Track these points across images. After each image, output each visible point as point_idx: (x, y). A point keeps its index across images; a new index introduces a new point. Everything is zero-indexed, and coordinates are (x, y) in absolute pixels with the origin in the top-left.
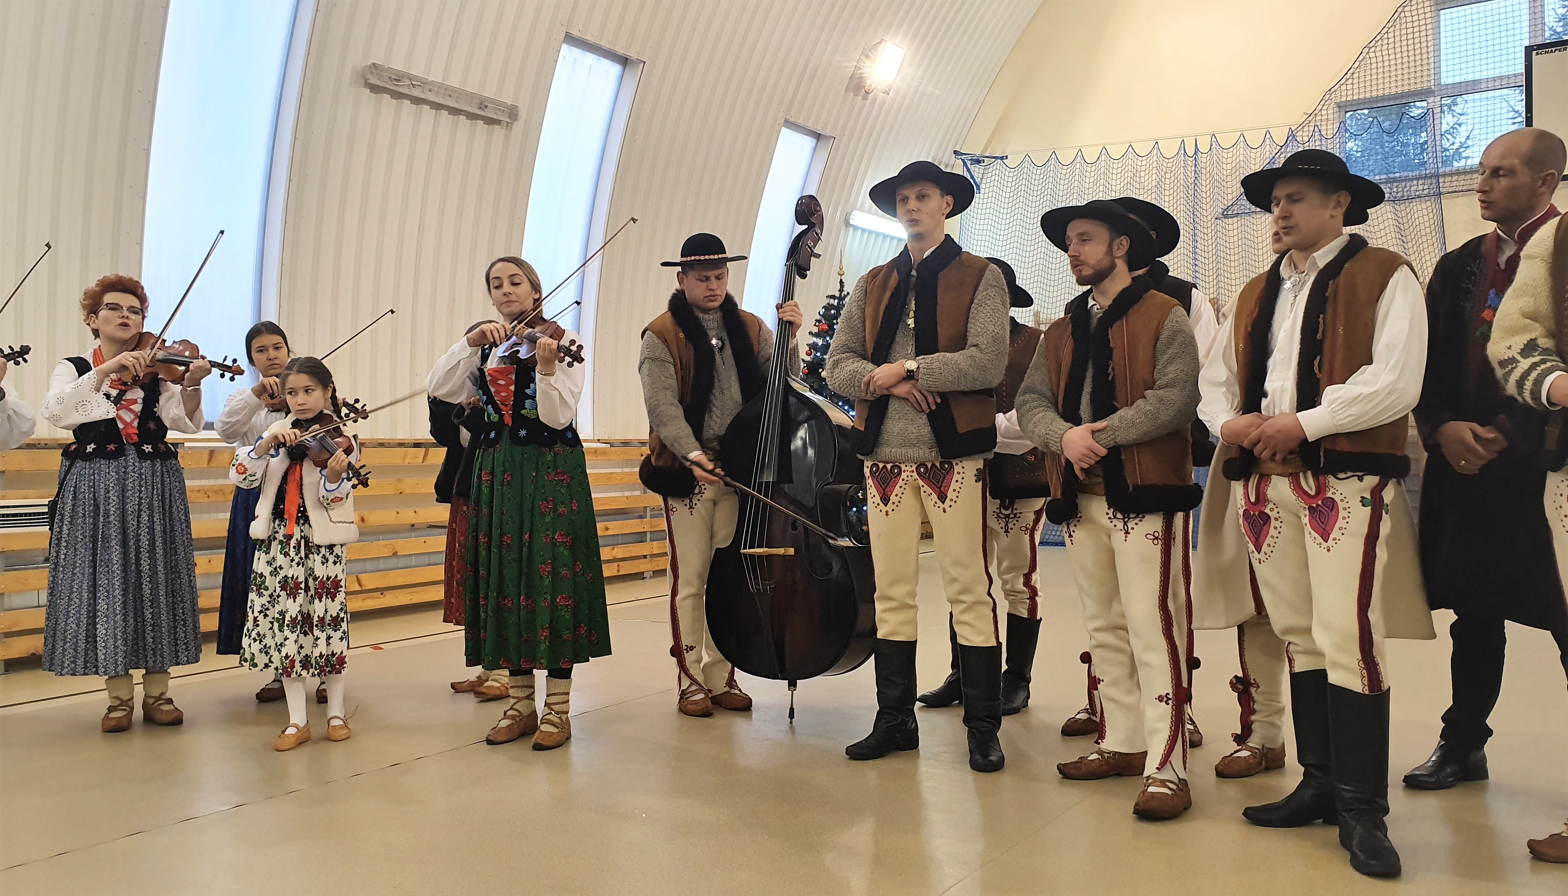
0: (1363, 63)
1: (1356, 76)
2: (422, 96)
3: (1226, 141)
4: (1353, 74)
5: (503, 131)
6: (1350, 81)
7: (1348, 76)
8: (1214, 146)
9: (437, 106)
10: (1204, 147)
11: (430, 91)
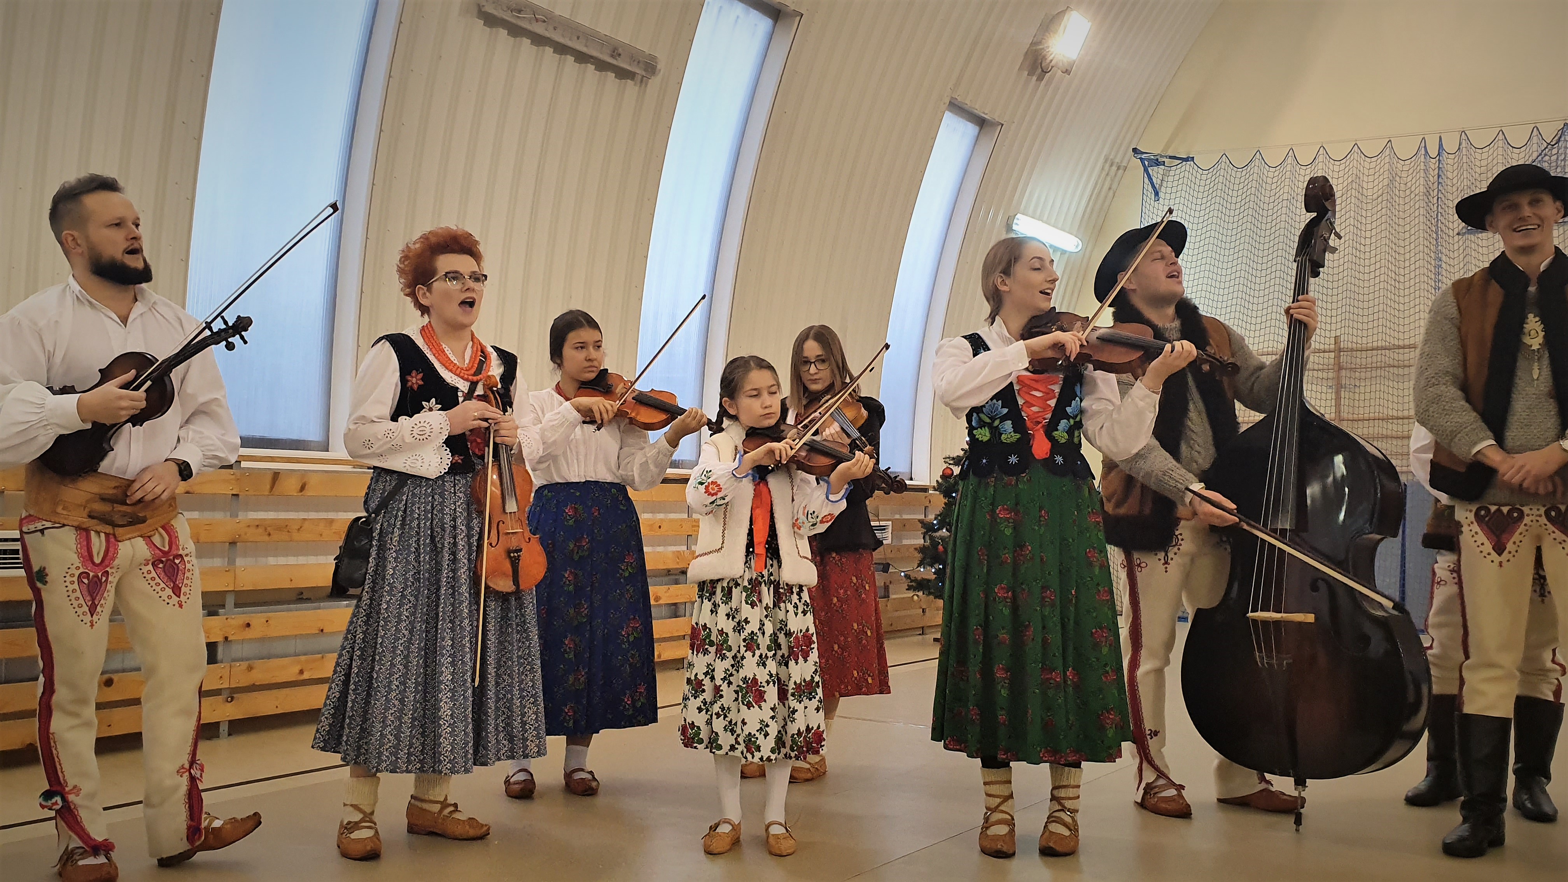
2: (547, 34)
3: (1480, 139)
5: (637, 88)
8: (1464, 144)
9: (561, 49)
10: (1450, 145)
11: (555, 28)
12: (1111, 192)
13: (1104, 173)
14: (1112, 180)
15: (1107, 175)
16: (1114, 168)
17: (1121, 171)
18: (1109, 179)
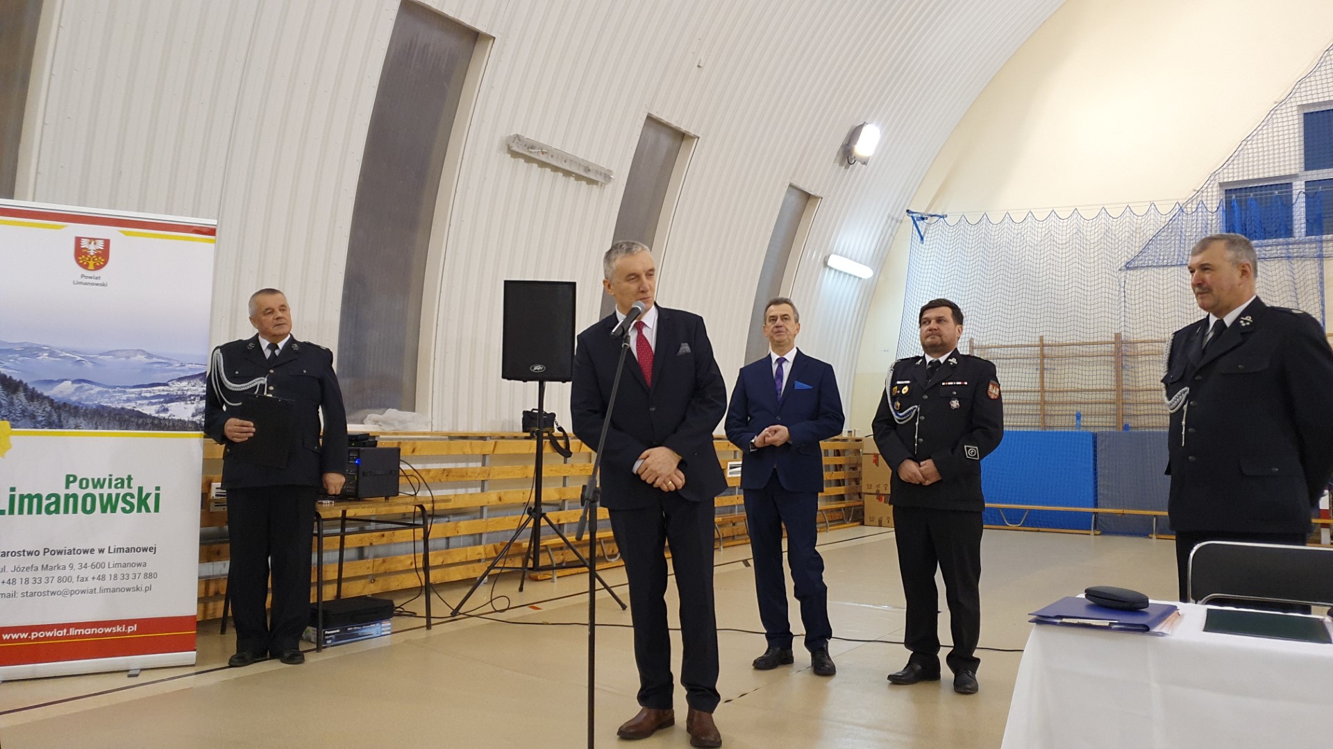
0: (1241, 152)
1: (1235, 162)
2: (547, 161)
4: (1233, 160)
5: (599, 190)
6: (1231, 167)
7: (1230, 161)
11: (552, 157)
12: (892, 238)
13: (888, 225)
14: (893, 230)
15: (890, 226)
16: (894, 222)
17: (898, 224)
18: (890, 229)
